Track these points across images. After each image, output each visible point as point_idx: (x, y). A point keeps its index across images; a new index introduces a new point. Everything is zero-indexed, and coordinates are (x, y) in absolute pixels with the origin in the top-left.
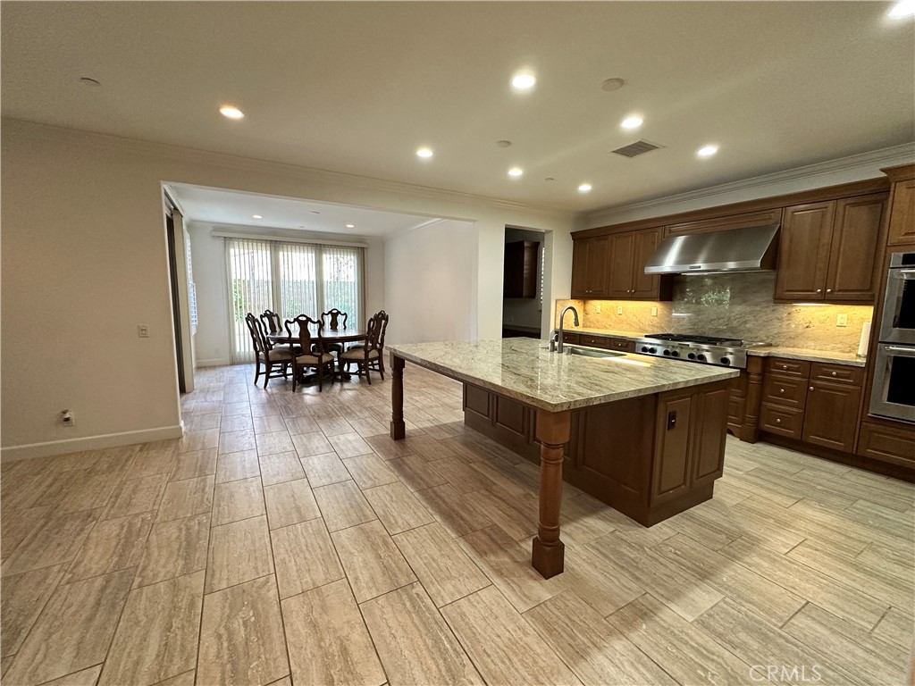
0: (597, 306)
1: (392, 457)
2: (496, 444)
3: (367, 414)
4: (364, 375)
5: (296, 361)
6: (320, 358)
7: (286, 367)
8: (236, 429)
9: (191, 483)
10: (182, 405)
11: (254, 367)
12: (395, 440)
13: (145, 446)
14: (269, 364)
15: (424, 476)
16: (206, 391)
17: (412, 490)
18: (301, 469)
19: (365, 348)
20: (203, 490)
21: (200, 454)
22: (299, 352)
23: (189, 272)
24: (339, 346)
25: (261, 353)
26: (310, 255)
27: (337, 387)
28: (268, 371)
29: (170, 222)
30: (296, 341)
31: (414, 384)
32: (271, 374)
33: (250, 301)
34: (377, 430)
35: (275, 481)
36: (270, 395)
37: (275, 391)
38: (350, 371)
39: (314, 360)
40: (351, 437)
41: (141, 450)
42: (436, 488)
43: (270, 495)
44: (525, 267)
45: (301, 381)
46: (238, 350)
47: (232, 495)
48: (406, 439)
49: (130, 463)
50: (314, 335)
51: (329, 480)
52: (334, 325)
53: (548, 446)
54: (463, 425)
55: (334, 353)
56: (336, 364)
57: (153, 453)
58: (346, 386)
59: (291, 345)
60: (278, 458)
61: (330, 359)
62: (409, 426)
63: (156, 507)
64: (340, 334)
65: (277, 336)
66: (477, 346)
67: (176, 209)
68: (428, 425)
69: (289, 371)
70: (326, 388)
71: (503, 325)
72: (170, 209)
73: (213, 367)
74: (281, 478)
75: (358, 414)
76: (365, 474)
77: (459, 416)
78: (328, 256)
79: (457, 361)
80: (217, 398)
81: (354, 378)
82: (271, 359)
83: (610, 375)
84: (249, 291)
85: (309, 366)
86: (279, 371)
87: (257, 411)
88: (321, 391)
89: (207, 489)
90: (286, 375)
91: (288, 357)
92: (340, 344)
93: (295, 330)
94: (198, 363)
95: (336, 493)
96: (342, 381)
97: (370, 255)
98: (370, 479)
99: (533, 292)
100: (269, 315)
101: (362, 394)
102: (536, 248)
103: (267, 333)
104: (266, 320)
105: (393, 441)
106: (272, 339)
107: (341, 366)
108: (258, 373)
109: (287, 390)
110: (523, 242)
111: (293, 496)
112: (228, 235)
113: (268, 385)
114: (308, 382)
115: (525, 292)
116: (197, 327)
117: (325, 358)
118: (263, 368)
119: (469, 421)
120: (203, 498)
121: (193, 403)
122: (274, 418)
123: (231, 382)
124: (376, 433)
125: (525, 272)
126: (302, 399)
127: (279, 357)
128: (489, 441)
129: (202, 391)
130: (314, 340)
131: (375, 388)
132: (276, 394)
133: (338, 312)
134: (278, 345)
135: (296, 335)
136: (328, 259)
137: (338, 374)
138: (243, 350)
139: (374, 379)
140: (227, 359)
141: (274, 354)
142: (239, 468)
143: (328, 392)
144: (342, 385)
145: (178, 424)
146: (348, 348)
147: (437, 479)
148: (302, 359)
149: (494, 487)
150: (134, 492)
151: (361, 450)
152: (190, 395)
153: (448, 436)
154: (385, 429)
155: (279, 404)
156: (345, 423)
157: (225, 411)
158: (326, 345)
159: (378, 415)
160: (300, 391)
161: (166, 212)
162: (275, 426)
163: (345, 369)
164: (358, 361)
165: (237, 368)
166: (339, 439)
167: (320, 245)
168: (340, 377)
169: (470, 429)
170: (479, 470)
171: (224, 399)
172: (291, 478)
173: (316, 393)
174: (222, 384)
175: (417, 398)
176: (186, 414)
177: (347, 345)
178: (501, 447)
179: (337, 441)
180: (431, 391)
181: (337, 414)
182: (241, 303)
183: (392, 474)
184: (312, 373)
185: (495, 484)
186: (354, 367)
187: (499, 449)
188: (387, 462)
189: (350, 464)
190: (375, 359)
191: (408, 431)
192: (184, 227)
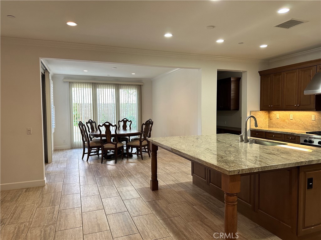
0: (277, 114)
1: (150, 200)
2: (210, 195)
3: (139, 176)
4: (139, 154)
5: (103, 146)
6: (116, 145)
7: (99, 150)
8: (71, 182)
9: (48, 209)
10: (46, 169)
11: (82, 150)
12: (152, 191)
13: (28, 190)
14: (90, 148)
15: (166, 211)
16: (58, 162)
17: (159, 219)
18: (102, 204)
19: (140, 140)
20: (53, 212)
21: (53, 195)
22: (105, 142)
23: (52, 101)
24: (127, 139)
25: (86, 142)
26: (113, 90)
27: (125, 161)
28: (89, 152)
29: (43, 76)
30: (104, 136)
31: (167, 160)
32: (91, 154)
33: (81, 115)
34: (144, 185)
35: (88, 210)
36: (89, 165)
37: (92, 163)
38: (133, 152)
39: (113, 146)
40: (130, 188)
41: (26, 192)
42: (172, 218)
43: (85, 217)
44: (232, 92)
45: (106, 157)
46: (75, 141)
47: (66, 216)
48: (159, 190)
49: (20, 197)
50: (113, 132)
51: (115, 211)
52: (125, 128)
53: (228, 194)
54: (192, 184)
55: (124, 142)
56: (125, 148)
57: (31, 193)
58: (130, 160)
59: (101, 138)
60: (91, 198)
61: (122, 145)
62: (161, 183)
63: (31, 220)
64: (128, 132)
65: (95, 133)
66: (197, 139)
67: (46, 69)
68: (172, 183)
69: (100, 152)
70: (119, 161)
71: (217, 126)
72: (44, 70)
73: (62, 150)
74: (91, 209)
75: (135, 176)
76: (135, 209)
77: (189, 179)
78: (122, 90)
79: (183, 147)
80: (63, 166)
81: (135, 156)
82: (91, 146)
83: (270, 156)
84: (81, 109)
85: (111, 149)
86: (95, 152)
87: (82, 173)
88: (116, 163)
89: (55, 212)
90: (98, 154)
91: (99, 145)
92: (128, 137)
93: (103, 130)
94: (55, 148)
95: (119, 218)
96: (127, 158)
97: (144, 89)
98: (137, 211)
99: (237, 107)
100: (91, 122)
101: (138, 165)
102: (238, 81)
103: (89, 132)
104: (89, 125)
105: (151, 191)
106: (92, 135)
107: (127, 149)
108: (84, 153)
109: (98, 162)
110: (230, 78)
111: (96, 218)
112: (72, 81)
113: (89, 160)
114: (109, 158)
115: (232, 107)
116: (55, 129)
117: (119, 145)
118: (86, 151)
119: (195, 182)
120: (53, 217)
121: (52, 168)
122: (90, 178)
123: (70, 157)
124: (143, 187)
125: (232, 95)
126: (106, 167)
127: (95, 145)
128: (206, 194)
129: (56, 162)
130: (113, 136)
131: (145, 162)
132: (92, 164)
133: (127, 120)
134: (95, 138)
135: (103, 133)
136: (122, 91)
137: (125, 153)
138: (77, 141)
139: (145, 157)
140: (68, 146)
141: (92, 143)
142: (71, 203)
143: (120, 164)
144: (128, 160)
145: (43, 179)
146: (132, 140)
147: (173, 213)
148: (106, 146)
149: (206, 220)
150: (22, 211)
151: (134, 195)
152: (50, 165)
153: (183, 190)
154: (148, 184)
155: (94, 170)
156: (127, 181)
157: (67, 173)
158: (120, 138)
159: (145, 176)
160: (105, 163)
161: (41, 71)
162: (91, 182)
163: (130, 151)
164: (137, 147)
165: (74, 150)
166: (123, 189)
167: (118, 84)
168: (126, 156)
169: (196, 186)
170: (198, 209)
171: (66, 167)
172: (96, 209)
173: (113, 164)
174: (66, 159)
175: (167, 168)
176: (48, 174)
177: (132, 138)
178: (213, 197)
179: (122, 190)
180: (175, 164)
181: (123, 176)
182: (77, 116)
183: (149, 209)
184: (112, 153)
185: (206, 218)
186: (135, 150)
187: (211, 198)
188: (147, 203)
189: (127, 204)
190: (146, 145)
191: (161, 186)
192: (50, 78)
